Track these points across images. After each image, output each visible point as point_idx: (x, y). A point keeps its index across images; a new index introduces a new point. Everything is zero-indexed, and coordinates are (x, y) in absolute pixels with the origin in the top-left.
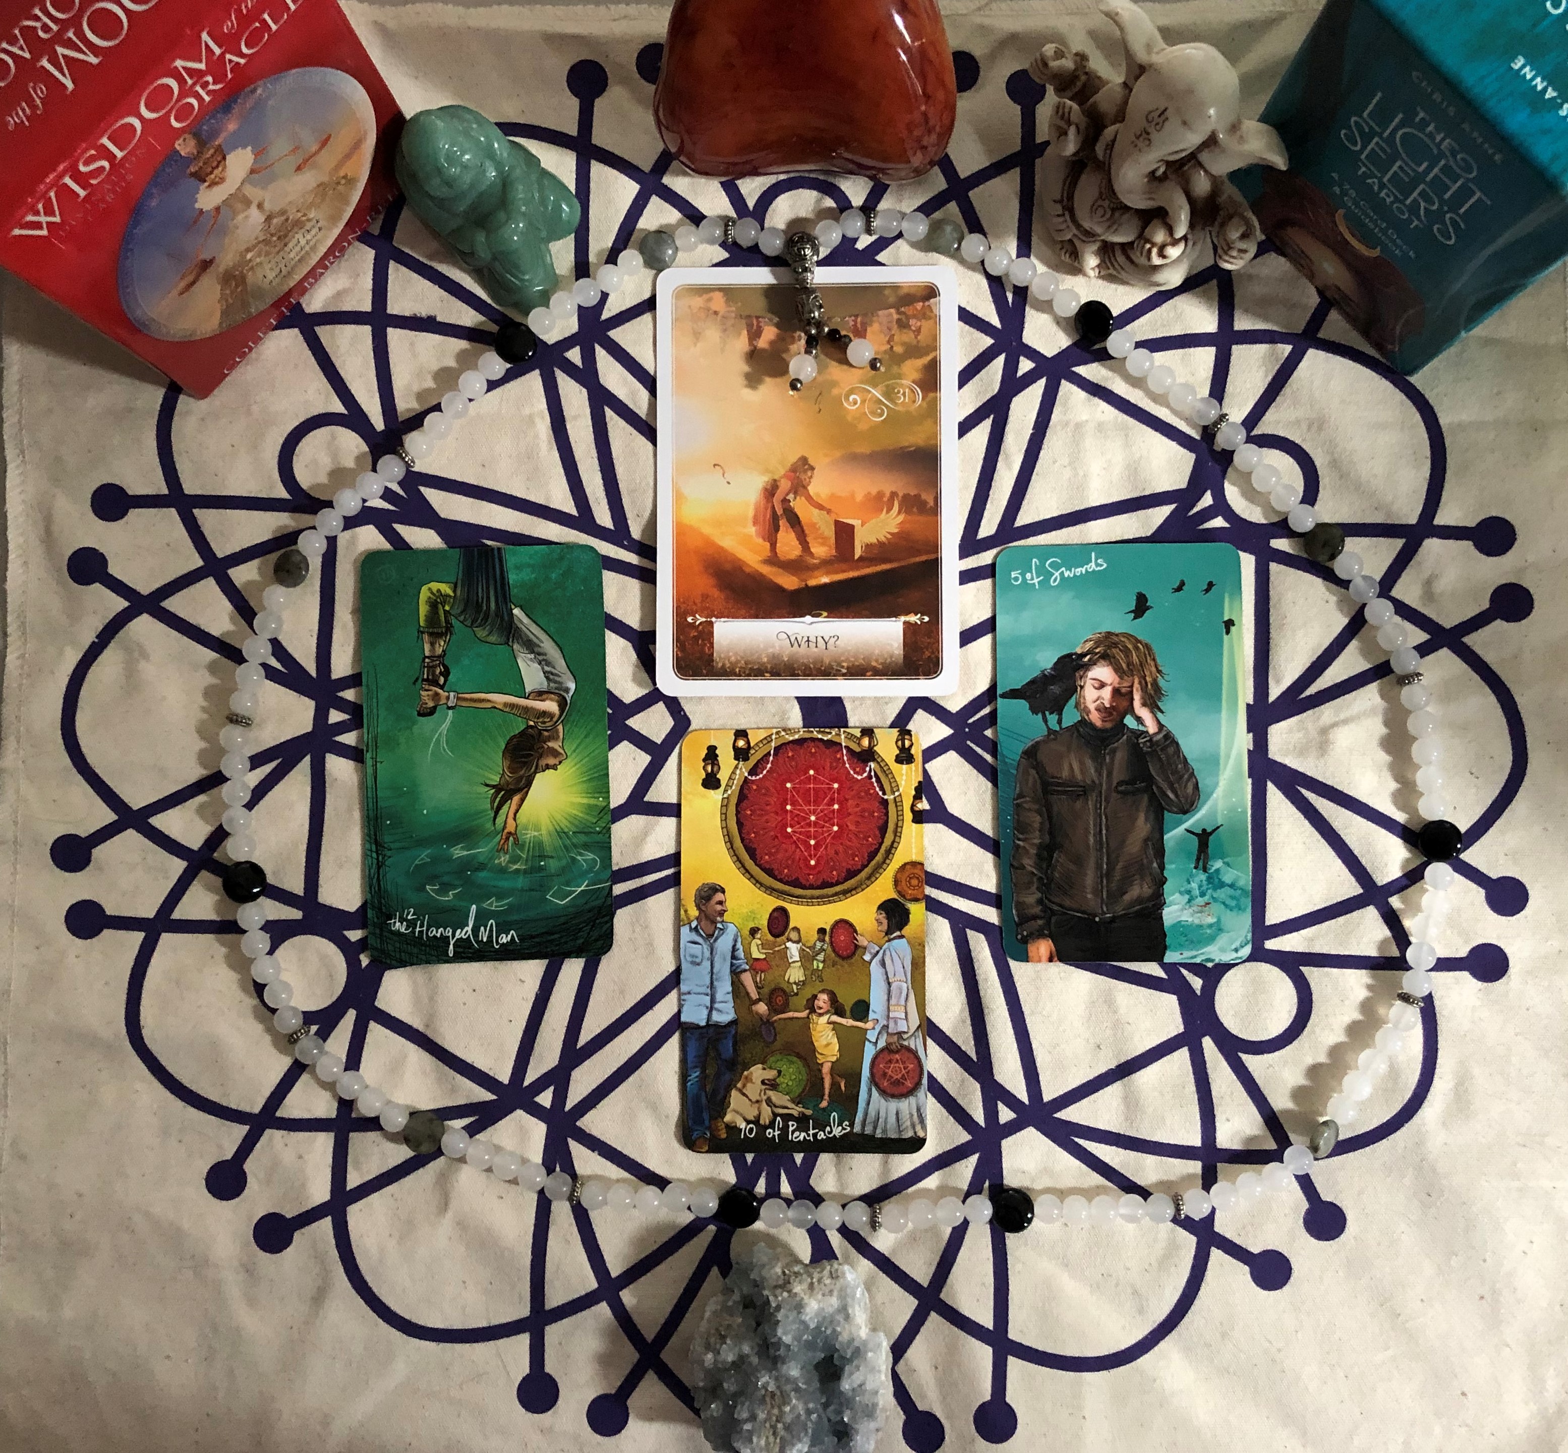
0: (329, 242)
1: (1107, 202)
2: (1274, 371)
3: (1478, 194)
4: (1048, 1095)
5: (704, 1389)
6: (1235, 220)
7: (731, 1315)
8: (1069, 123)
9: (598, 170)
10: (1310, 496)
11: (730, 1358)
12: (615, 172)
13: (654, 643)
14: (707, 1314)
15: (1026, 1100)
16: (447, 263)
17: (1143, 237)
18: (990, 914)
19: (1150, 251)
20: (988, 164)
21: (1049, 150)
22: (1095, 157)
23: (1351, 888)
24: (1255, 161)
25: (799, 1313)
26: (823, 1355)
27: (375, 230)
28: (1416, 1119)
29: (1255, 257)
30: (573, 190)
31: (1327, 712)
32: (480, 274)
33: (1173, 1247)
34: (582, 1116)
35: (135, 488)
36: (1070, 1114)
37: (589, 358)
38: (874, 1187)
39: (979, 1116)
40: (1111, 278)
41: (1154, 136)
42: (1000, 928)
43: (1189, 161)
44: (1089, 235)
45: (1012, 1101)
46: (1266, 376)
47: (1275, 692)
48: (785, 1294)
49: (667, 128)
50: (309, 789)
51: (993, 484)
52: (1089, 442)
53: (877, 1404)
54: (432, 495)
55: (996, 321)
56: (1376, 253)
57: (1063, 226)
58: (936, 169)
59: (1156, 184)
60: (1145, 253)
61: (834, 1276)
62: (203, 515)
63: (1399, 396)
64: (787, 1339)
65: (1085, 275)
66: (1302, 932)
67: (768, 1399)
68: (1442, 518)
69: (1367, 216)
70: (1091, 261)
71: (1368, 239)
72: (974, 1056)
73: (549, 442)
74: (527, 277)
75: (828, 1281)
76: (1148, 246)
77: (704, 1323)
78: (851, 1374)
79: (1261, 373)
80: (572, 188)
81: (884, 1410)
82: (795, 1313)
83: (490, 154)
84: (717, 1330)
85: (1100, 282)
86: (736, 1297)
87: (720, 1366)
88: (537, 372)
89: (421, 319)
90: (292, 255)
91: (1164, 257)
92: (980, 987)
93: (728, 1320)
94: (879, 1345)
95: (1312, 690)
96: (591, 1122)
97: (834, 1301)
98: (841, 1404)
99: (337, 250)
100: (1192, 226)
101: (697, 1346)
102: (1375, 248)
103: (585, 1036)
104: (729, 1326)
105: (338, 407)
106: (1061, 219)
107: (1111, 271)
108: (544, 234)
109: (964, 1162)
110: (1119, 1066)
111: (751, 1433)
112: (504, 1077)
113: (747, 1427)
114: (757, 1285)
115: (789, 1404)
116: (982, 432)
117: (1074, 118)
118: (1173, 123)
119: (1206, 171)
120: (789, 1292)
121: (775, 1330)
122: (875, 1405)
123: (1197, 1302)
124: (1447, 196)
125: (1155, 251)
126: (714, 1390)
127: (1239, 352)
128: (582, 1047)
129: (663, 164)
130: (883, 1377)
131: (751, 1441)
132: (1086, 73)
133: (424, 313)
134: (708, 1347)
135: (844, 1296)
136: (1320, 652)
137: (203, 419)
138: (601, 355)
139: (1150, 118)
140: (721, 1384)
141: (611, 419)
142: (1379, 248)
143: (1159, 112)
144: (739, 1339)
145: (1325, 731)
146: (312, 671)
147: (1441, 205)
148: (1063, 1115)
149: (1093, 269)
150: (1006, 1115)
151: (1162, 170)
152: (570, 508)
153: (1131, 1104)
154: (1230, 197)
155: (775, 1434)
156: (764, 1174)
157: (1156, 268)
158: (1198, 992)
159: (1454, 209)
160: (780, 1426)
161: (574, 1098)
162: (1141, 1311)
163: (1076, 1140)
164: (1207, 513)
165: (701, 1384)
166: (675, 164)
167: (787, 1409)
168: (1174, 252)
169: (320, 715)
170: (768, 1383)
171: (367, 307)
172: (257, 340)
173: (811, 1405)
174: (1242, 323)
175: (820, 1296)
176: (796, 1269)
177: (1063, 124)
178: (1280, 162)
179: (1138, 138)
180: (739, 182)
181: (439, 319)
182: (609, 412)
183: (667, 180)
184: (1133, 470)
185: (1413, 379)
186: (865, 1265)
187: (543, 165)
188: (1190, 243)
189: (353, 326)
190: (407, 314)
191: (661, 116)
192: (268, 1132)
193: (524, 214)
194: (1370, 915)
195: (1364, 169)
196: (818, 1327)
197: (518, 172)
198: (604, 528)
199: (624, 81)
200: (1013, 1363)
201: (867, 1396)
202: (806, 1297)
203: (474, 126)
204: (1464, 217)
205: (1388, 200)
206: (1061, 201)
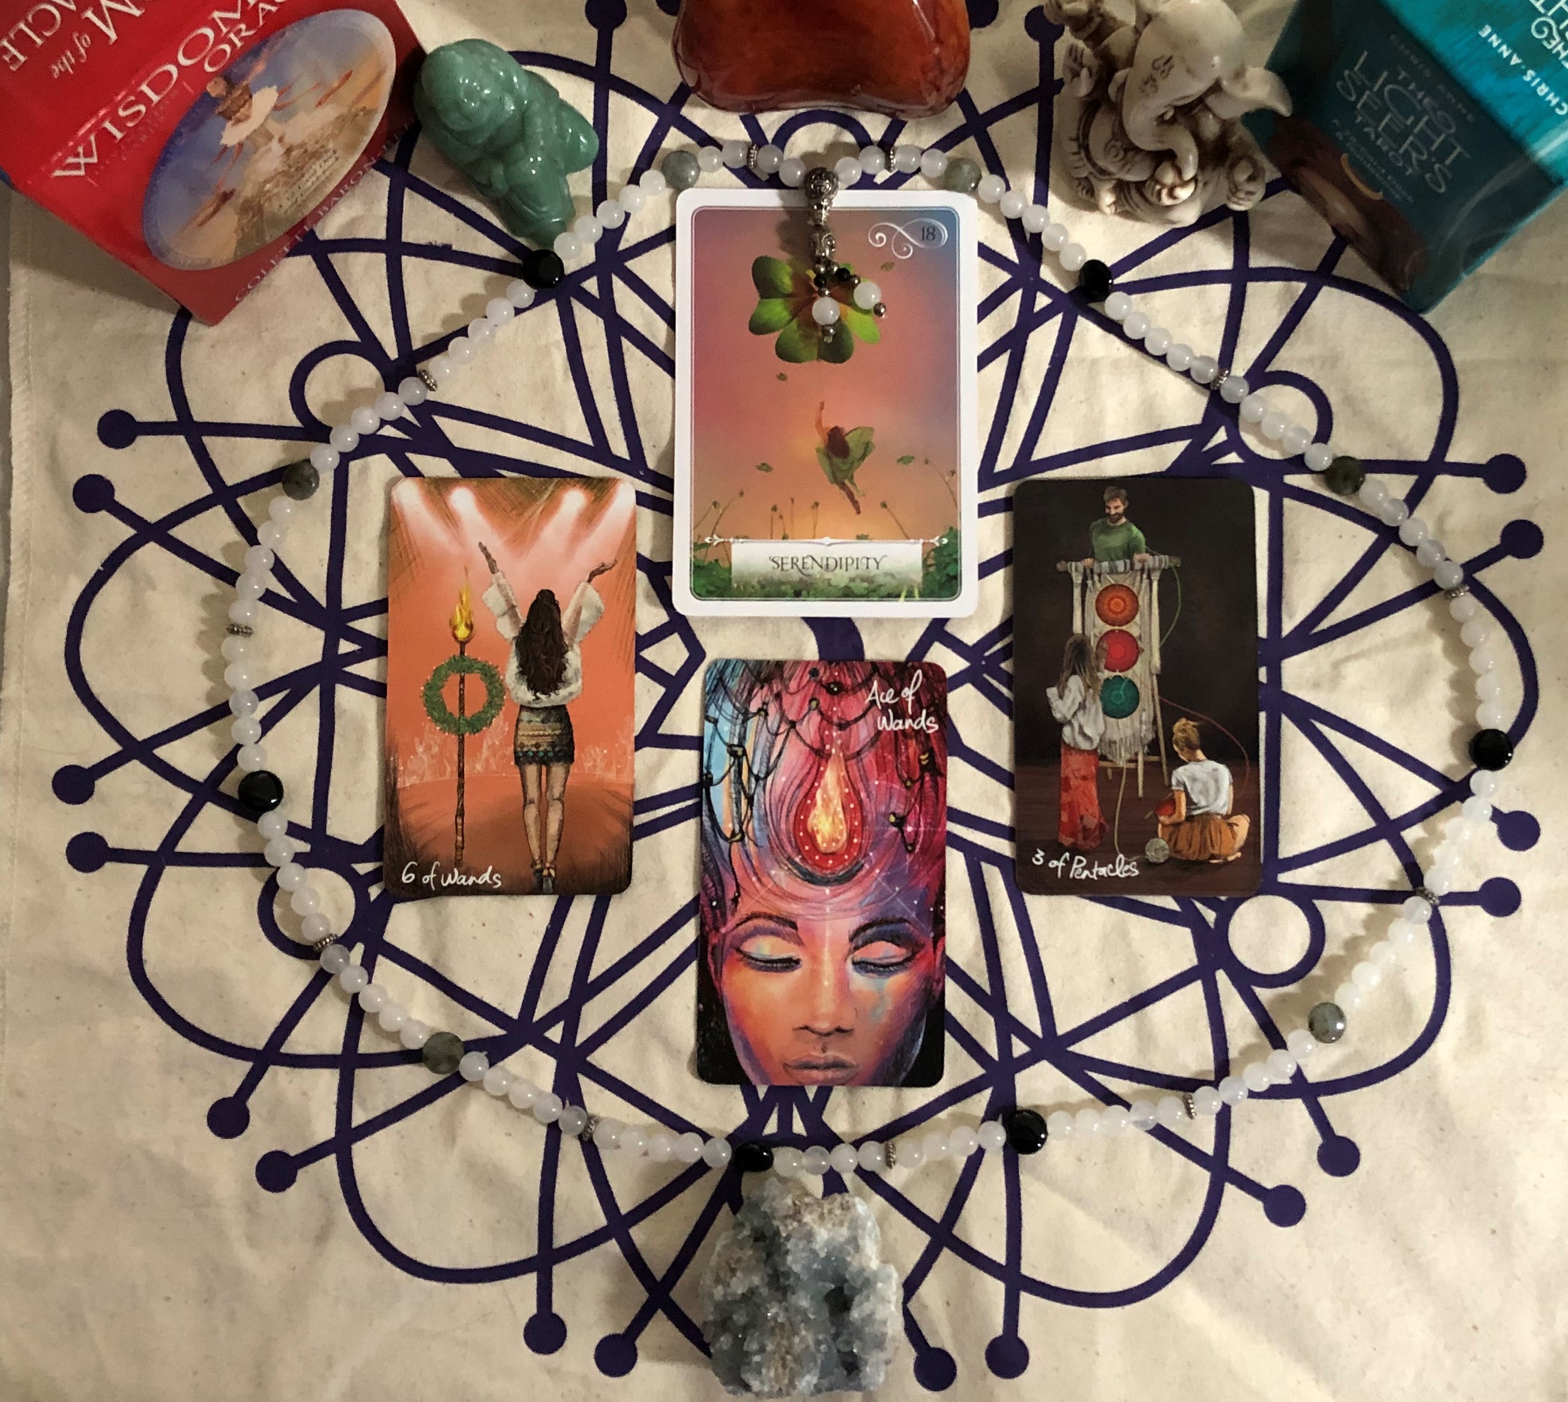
0: (345, 172)
1: (1119, 144)
2: (1288, 310)
3: (1458, 150)
4: (1062, 1028)
5: (714, 1323)
6: (1243, 164)
7: (742, 1249)
8: (1082, 66)
9: (615, 99)
10: (1323, 434)
11: (740, 1291)
12: (634, 104)
13: (670, 573)
14: (718, 1248)
15: (1039, 1034)
16: (464, 193)
17: (1154, 179)
18: (1003, 847)
19: (1159, 193)
20: (1006, 100)
21: (1065, 88)
22: (1108, 98)
23: (1365, 822)
24: (1260, 106)
25: (810, 1242)
26: (833, 1286)
27: (391, 157)
28: (1428, 1054)
29: (1265, 197)
30: (591, 122)
31: (1339, 647)
32: (498, 204)
33: (1187, 1182)
34: (592, 1051)
35: (142, 415)
36: (1085, 1047)
37: (606, 288)
38: (887, 1121)
39: (993, 1050)
40: (1126, 214)
41: (1161, 83)
42: (1013, 860)
43: (1197, 105)
44: (1105, 174)
45: (1025, 1034)
46: (1280, 314)
47: (1288, 626)
48: (795, 1224)
49: (686, 64)
50: (318, 720)
51: (1010, 418)
52: (1105, 378)
53: (886, 1334)
54: (444, 423)
55: (1013, 256)
56: (1378, 196)
58: (955, 105)
59: (1165, 127)
60: (1155, 193)
61: (846, 1208)
62: (214, 444)
63: (1413, 334)
64: (796, 1268)
65: (1102, 212)
66: (1315, 865)
67: (777, 1331)
68: (1453, 456)
69: (1368, 162)
70: (1107, 199)
71: (1373, 183)
72: (988, 990)
73: (565, 372)
74: (544, 209)
75: (838, 1212)
76: (1158, 187)
77: (714, 1259)
78: (862, 1303)
79: (1275, 312)
81: (894, 1339)
82: (805, 1241)
83: (508, 87)
84: (728, 1263)
85: (1117, 219)
86: (746, 1232)
87: (730, 1298)
88: (553, 302)
89: (436, 247)
90: (309, 184)
91: (1174, 198)
92: (995, 919)
93: (739, 1253)
94: (889, 1277)
95: (1325, 624)
96: (600, 1057)
97: (844, 1232)
98: (851, 1335)
99: (351, 179)
100: (1202, 166)
101: (708, 1280)
102: (1378, 191)
103: (597, 970)
104: (739, 1260)
105: (351, 335)
106: (1076, 157)
107: (1127, 208)
108: (562, 166)
109: (977, 1097)
110: (1132, 1000)
111: (760, 1365)
112: (514, 1012)
113: (757, 1358)
114: (767, 1217)
115: (797, 1334)
116: (999, 366)
117: (1085, 61)
118: (1178, 71)
119: (1214, 115)
120: (799, 1221)
121: (785, 1260)
122: (884, 1335)
123: (1211, 1238)
124: (1434, 148)
125: (1164, 192)
126: (724, 1324)
127: (1252, 287)
128: (592, 982)
129: (681, 95)
130: (893, 1308)
131: (760, 1373)
132: (1101, 15)
133: (439, 240)
134: (718, 1281)
135: (855, 1225)
136: (1332, 588)
137: (213, 346)
138: (618, 284)
139: (1156, 65)
140: (730, 1318)
141: (628, 349)
142: (1381, 193)
143: (1165, 59)
144: (749, 1271)
145: (1337, 665)
146: (322, 599)
147: (1429, 156)
148: (1076, 1048)
149: (1109, 206)
150: (1019, 1048)
151: (1171, 114)
152: (586, 438)
153: (1145, 1038)
154: (1241, 138)
155: (784, 1366)
156: (776, 1110)
157: (1169, 208)
158: (1212, 925)
159: (1441, 161)
160: (788, 1357)
161: (583, 1030)
162: (1155, 1247)
163: (1090, 1074)
164: (1222, 450)
165: (711, 1318)
166: (693, 97)
167: (797, 1340)
168: (1184, 193)
169: (330, 646)
170: (777, 1314)
171: (381, 234)
172: (269, 267)
173: (821, 1337)
174: (1257, 261)
175: (830, 1226)
176: (807, 1200)
177: (1075, 66)
178: (1283, 108)
179: (1146, 83)
180: (758, 116)
181: (454, 248)
182: (626, 343)
183: (686, 111)
184: (1148, 406)
185: (1429, 317)
186: (878, 1200)
187: (561, 96)
188: (1200, 185)
189: (367, 254)
190: (423, 242)
191: (680, 52)
192: (272, 1069)
193: (542, 148)
194: (1383, 848)
195: (1359, 119)
196: (828, 1255)
197: (536, 106)
198: (620, 458)
199: (644, 12)
200: (1026, 1299)
201: (876, 1326)
202: (815, 1227)
203: (494, 60)
204: (1449, 167)
205: (1385, 148)
206: (1077, 139)
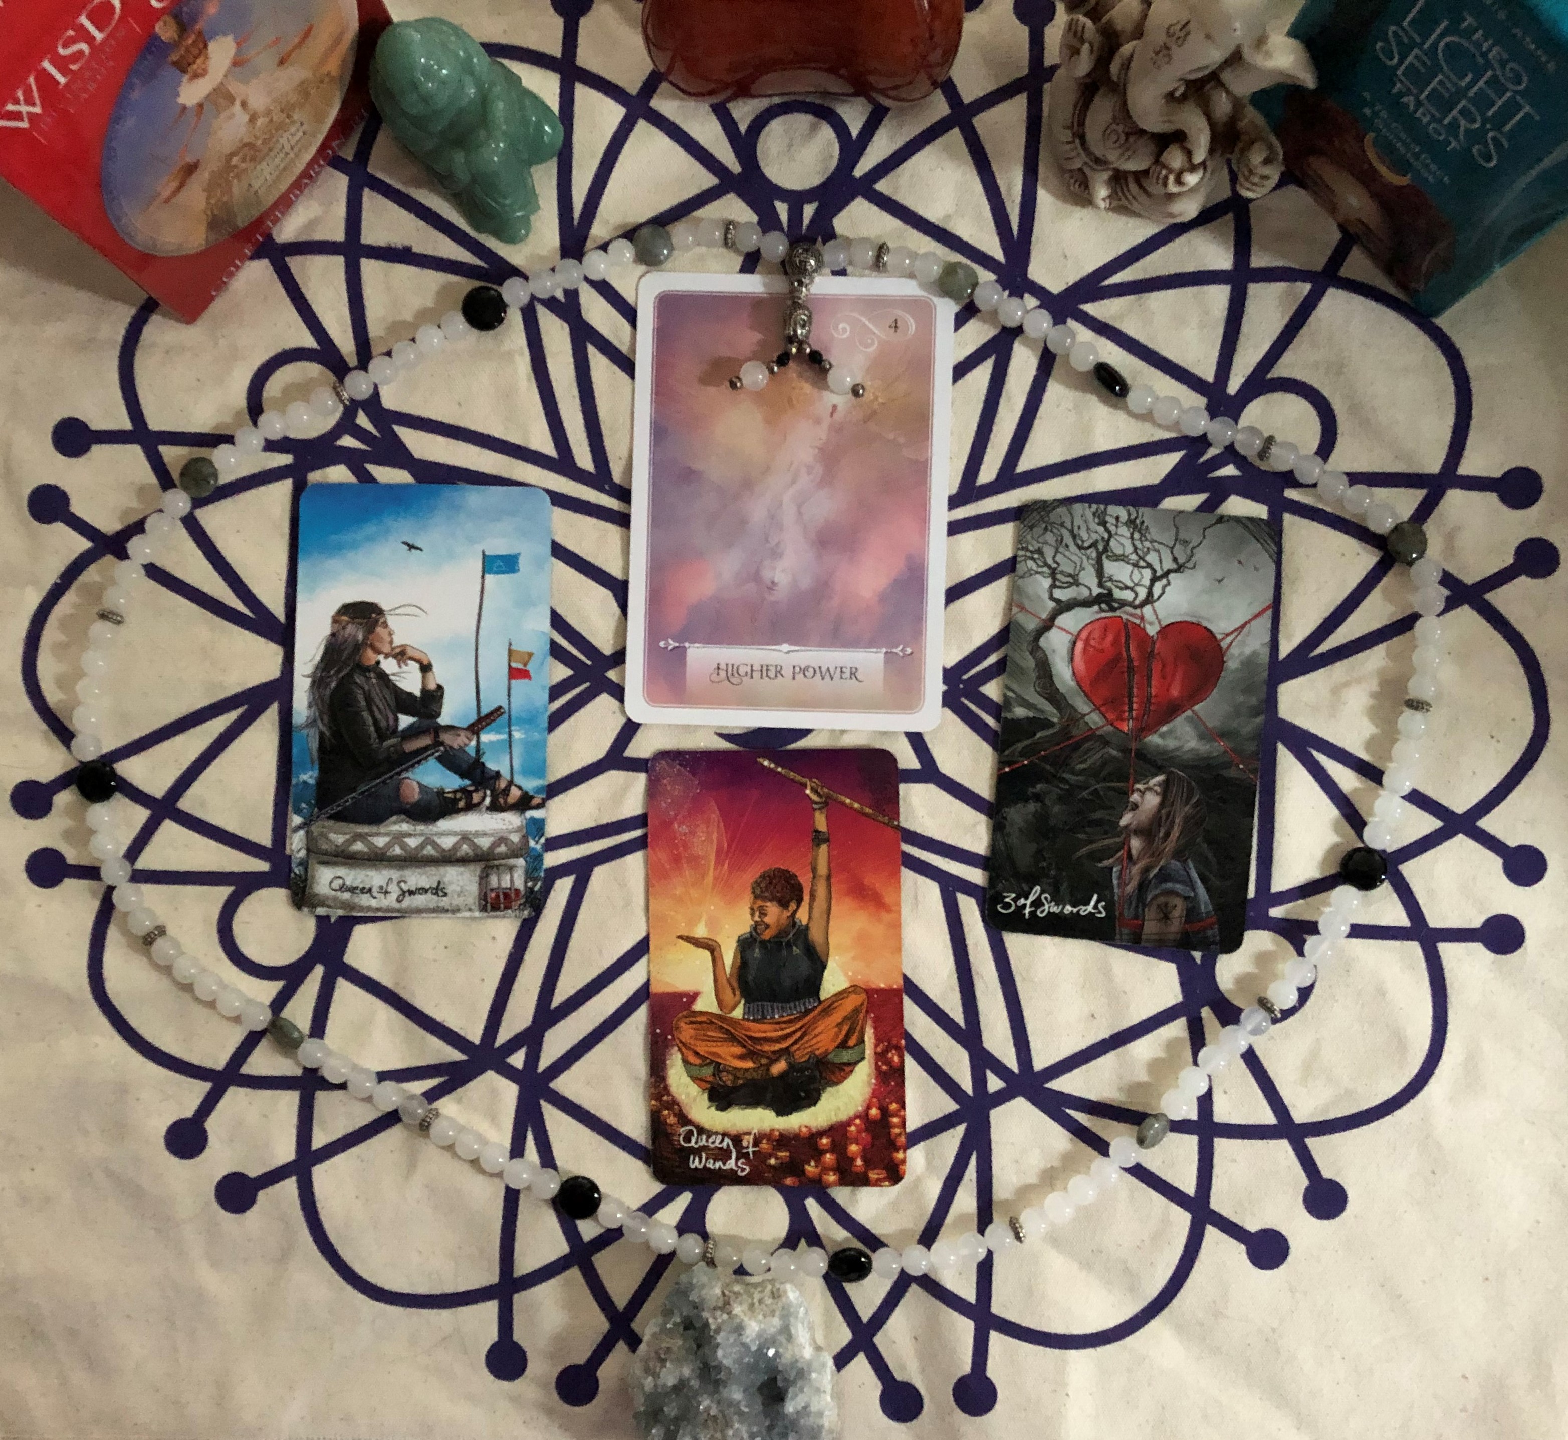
1: (1120, 128)
2: (1292, 312)
3: (1526, 110)
4: (1039, 1064)
6: (1257, 146)
8: (1082, 41)
9: (582, 92)
10: (1327, 445)
12: (603, 96)
15: (1016, 1069)
16: (424, 189)
17: (1159, 165)
19: (1166, 178)
20: (994, 88)
21: (1060, 73)
22: (1110, 78)
24: (1281, 80)
27: (349, 155)
28: (1423, 1095)
29: (1275, 189)
31: (1339, 670)
32: (458, 199)
33: (1166, 1224)
34: (555, 1077)
35: (99, 423)
36: (1061, 1085)
39: (967, 1085)
40: (1122, 211)
41: (1175, 49)
42: (988, 890)
43: (1208, 82)
44: (1100, 162)
45: (1001, 1070)
46: (1283, 317)
47: (1286, 649)
49: (657, 46)
50: (276, 739)
51: (994, 428)
54: (405, 434)
55: (998, 254)
56: (1406, 180)
57: (1073, 154)
58: (939, 91)
59: (1174, 105)
60: (1160, 182)
62: (169, 453)
63: (1423, 339)
65: (1096, 208)
66: (1309, 900)
68: (1466, 469)
69: (1400, 140)
70: (1102, 192)
71: (1401, 166)
72: (962, 1024)
73: (529, 379)
74: (507, 202)
76: (1164, 172)
79: (1278, 314)
80: (555, 108)
83: (468, 68)
85: (1110, 214)
89: (396, 249)
91: (1181, 185)
95: (1323, 648)
96: (563, 1084)
100: (1211, 151)
102: (1405, 175)
103: (560, 996)
105: (309, 341)
106: (1072, 146)
107: (1124, 202)
108: (525, 156)
109: (950, 1132)
110: (1113, 1037)
112: (475, 1035)
116: (983, 372)
117: (1087, 35)
118: (1196, 37)
119: (1228, 92)
123: (1189, 1282)
124: (1491, 112)
125: (1171, 178)
127: (1254, 289)
128: (556, 1008)
129: (652, 84)
133: (399, 243)
136: (1333, 609)
137: (167, 353)
139: (1171, 30)
141: (595, 356)
142: (1409, 177)
143: (1179, 26)
145: (1336, 691)
146: (280, 615)
147: (1483, 125)
148: (1053, 1085)
149: (1104, 200)
150: (994, 1084)
151: (1182, 89)
152: (549, 450)
153: (1125, 1075)
154: (1252, 122)
157: (1170, 197)
158: (1199, 963)
159: (1499, 128)
161: (548, 1056)
162: (1132, 1289)
163: (1068, 1111)
164: (1218, 462)
166: (664, 85)
168: (1192, 179)
169: (288, 663)
171: (340, 236)
174: (1258, 260)
177: (1076, 43)
178: (1309, 80)
179: (1157, 53)
180: (730, 105)
181: (415, 250)
182: (592, 350)
183: (656, 103)
185: (1441, 321)
188: (1209, 170)
189: (325, 256)
190: (383, 244)
191: (650, 33)
192: (231, 1090)
193: (505, 133)
195: (1399, 86)
197: (497, 89)
198: (585, 471)
200: (996, 1339)
203: (453, 39)
204: (1509, 136)
205: (1425, 120)
206: (1071, 127)
